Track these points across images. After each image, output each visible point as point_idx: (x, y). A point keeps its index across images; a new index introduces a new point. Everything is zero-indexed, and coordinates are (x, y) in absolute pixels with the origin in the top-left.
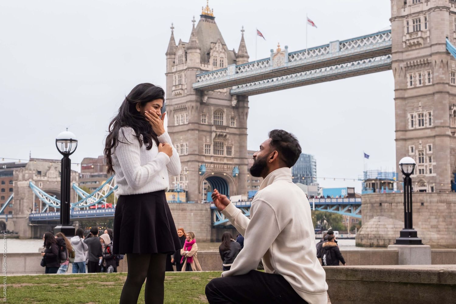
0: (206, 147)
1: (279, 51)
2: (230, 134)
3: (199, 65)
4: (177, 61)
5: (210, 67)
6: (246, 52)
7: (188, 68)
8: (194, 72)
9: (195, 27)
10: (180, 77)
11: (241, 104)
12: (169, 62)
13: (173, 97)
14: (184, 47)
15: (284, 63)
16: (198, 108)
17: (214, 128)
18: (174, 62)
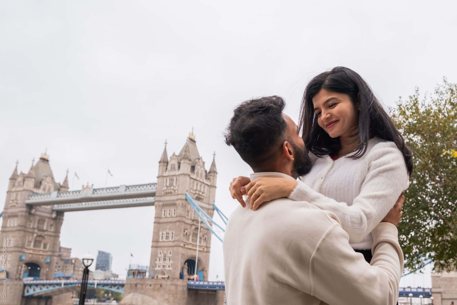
0: (28, 243)
1: (87, 187)
2: (48, 235)
3: (32, 189)
4: (16, 184)
5: (40, 191)
6: (68, 185)
7: (24, 190)
8: (28, 193)
9: (34, 165)
10: (17, 195)
11: (59, 217)
12: (11, 184)
13: (9, 208)
14: (23, 177)
15: (90, 194)
16: (27, 217)
17: (36, 231)
18: (14, 185)
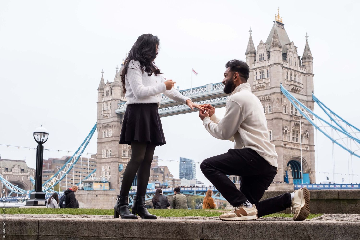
0: (123, 153)
3: (120, 98)
4: (105, 94)
7: (113, 99)
8: (117, 102)
9: (118, 72)
10: (107, 105)
12: (100, 95)
13: (102, 119)
14: (110, 85)
16: (119, 126)
18: (103, 95)
